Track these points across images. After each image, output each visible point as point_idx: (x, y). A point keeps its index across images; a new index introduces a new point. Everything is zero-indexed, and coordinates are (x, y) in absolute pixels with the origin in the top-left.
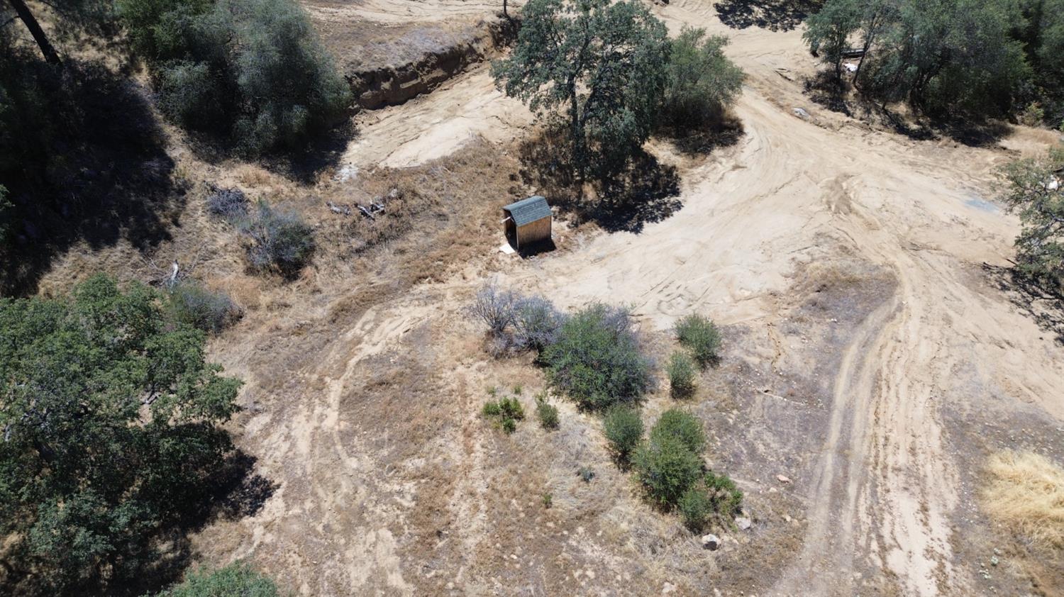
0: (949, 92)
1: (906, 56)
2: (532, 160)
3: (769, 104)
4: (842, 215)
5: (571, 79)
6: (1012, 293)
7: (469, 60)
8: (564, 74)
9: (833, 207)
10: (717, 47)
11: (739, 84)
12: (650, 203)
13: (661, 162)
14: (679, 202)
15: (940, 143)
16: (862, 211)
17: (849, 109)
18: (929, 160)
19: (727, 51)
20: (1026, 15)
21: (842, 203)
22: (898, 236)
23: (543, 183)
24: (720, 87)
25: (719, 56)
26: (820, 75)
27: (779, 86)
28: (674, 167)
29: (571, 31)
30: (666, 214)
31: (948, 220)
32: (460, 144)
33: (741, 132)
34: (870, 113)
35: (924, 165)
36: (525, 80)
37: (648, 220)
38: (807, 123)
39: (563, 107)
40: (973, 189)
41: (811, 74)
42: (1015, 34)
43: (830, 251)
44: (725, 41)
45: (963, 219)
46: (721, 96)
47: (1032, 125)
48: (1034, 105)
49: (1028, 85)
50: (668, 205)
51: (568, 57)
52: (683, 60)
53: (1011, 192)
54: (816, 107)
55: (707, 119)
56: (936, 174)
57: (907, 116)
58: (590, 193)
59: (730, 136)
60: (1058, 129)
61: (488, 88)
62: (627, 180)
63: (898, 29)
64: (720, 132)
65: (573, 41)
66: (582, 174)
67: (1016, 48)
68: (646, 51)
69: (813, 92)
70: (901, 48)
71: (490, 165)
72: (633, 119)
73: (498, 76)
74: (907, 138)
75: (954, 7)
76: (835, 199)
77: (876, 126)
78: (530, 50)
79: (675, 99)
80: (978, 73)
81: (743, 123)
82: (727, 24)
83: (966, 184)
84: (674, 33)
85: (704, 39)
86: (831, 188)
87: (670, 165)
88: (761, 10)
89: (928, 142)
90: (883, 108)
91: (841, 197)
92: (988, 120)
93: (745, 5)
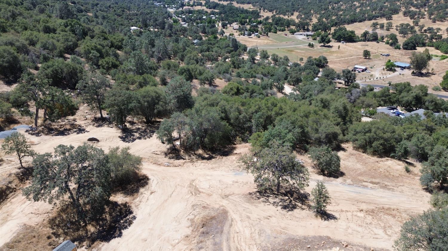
0: (212, 141)
1: (194, 134)
2: (57, 225)
3: (154, 165)
4: (198, 195)
5: (66, 182)
6: (262, 199)
7: (8, 192)
8: (62, 183)
9: (194, 194)
10: (126, 152)
11: (140, 162)
12: (122, 221)
13: (120, 203)
14: (134, 216)
15: (217, 159)
16: (204, 191)
17: (183, 157)
18: (216, 165)
19: (130, 152)
20: (222, 112)
21: (196, 191)
22: (219, 195)
23: (66, 234)
24: (133, 165)
25: (128, 154)
26: (168, 149)
27: (155, 158)
28: (126, 203)
29: (59, 164)
30: (130, 223)
31: (232, 183)
32: (14, 233)
33: (148, 179)
34: (191, 156)
35: (216, 167)
36: (42, 191)
37: (123, 229)
38: (171, 167)
39: (67, 196)
40: (234, 169)
41: (165, 150)
42: (222, 119)
43: (200, 210)
44: (128, 148)
45: (236, 180)
46: (135, 169)
47: (240, 144)
48: (238, 137)
49: (233, 132)
50: (130, 219)
51: (61, 175)
52: (114, 160)
53: (245, 166)
54: (172, 161)
55: (132, 179)
56: (221, 169)
57: (203, 153)
58: (91, 229)
59: (144, 182)
60: (247, 142)
61: (23, 202)
62: (107, 216)
63: (187, 127)
64: (140, 182)
65: (62, 168)
66: (84, 222)
67: (224, 123)
68: (97, 162)
69: (169, 156)
70: (191, 132)
71: (34, 237)
72: (102, 190)
73: (27, 194)
74: (206, 160)
75: (201, 116)
76: (193, 190)
77: (195, 160)
78: (41, 178)
79: (116, 176)
80: (217, 133)
81: (147, 175)
82: (126, 142)
83: (231, 169)
84: (107, 152)
85: (120, 150)
86: (190, 187)
87: (124, 203)
88: (137, 134)
89: (213, 160)
90: (194, 153)
91: (195, 189)
92: (227, 146)
93: (131, 134)
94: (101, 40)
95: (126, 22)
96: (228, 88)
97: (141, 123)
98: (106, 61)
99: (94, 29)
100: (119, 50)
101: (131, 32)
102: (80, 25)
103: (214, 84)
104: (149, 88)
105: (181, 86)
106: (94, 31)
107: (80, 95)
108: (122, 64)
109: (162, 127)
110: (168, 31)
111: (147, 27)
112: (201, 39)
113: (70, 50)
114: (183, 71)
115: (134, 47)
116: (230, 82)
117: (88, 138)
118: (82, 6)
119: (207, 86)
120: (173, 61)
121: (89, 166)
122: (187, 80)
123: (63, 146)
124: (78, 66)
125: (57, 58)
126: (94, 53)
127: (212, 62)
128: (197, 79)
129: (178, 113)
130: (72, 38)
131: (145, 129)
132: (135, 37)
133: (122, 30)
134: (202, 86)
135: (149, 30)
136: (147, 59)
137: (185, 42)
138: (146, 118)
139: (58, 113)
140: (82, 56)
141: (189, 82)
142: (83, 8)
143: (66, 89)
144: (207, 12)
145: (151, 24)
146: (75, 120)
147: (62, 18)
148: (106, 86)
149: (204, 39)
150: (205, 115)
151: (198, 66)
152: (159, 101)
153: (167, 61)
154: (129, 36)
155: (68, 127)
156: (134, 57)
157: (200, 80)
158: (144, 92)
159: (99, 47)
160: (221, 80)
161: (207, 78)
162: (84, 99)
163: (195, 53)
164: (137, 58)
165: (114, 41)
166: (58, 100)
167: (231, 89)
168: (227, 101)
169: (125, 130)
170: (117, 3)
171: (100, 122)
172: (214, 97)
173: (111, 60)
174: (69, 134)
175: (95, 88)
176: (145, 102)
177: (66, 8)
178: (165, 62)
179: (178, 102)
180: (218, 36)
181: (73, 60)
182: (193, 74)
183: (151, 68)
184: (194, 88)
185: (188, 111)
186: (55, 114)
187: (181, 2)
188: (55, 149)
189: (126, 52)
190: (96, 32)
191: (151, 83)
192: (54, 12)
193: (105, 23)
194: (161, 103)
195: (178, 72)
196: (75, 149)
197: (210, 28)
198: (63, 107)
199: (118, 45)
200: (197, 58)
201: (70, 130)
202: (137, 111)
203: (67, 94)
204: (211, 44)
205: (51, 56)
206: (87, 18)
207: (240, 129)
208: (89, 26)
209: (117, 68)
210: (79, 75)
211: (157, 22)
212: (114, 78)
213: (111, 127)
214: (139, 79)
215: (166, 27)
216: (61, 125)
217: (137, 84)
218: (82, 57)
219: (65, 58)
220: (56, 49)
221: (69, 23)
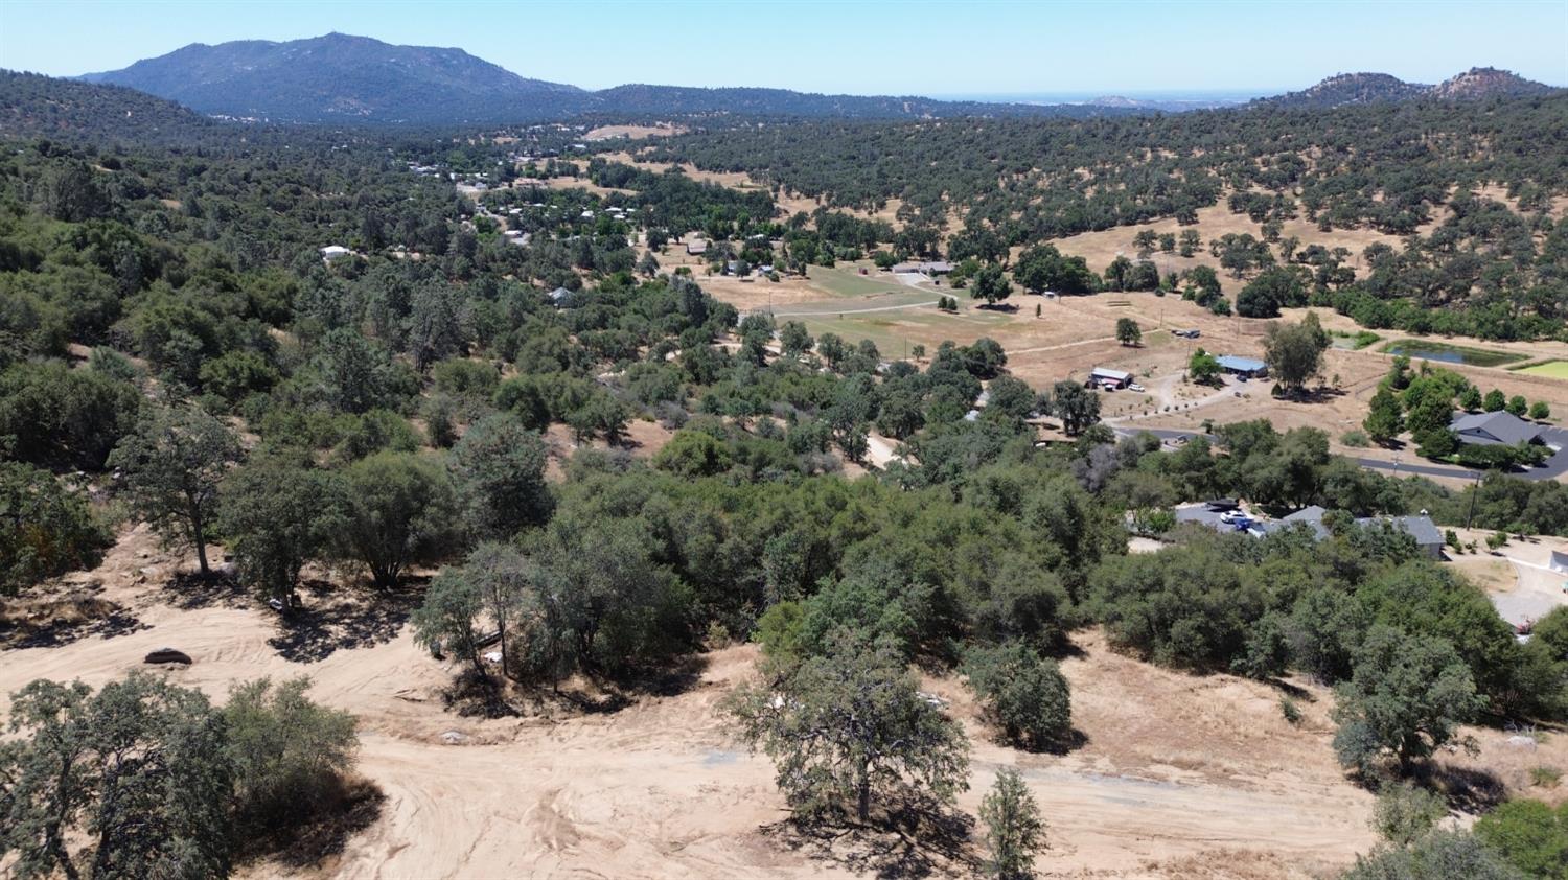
0: (621, 644)
1: (553, 619)
3: (405, 744)
4: (571, 849)
5: (53, 829)
6: (807, 848)
8: (37, 830)
9: (555, 844)
10: (296, 696)
11: (349, 733)
15: (641, 706)
16: (592, 830)
17: (515, 708)
18: (639, 731)
19: (312, 695)
20: (657, 536)
21: (563, 833)
22: (651, 842)
24: (322, 747)
25: (304, 706)
26: (458, 680)
27: (409, 714)
29: (28, 759)
31: (696, 794)
33: (380, 798)
34: (542, 703)
35: (637, 739)
38: (470, 748)
40: (702, 743)
41: (446, 682)
42: (657, 558)
44: (305, 683)
45: (710, 784)
46: (329, 761)
47: (723, 647)
48: (713, 624)
49: (697, 607)
51: (35, 801)
52: (249, 731)
53: (743, 729)
54: (472, 722)
55: (318, 801)
56: (654, 743)
57: (587, 689)
59: (366, 811)
60: (749, 641)
63: (529, 595)
64: (348, 810)
65: (40, 771)
67: (663, 573)
68: (183, 740)
69: (459, 704)
70: (543, 614)
72: (196, 850)
74: (601, 715)
75: (581, 551)
76: (551, 831)
77: (557, 716)
79: (255, 793)
80: (641, 612)
81: (377, 784)
82: (297, 660)
83: (693, 741)
84: (220, 700)
85: (272, 692)
86: (540, 819)
88: (340, 628)
89: (627, 710)
90: (556, 691)
91: (558, 825)
92: (677, 660)
93: (315, 629)
94: (211, 291)
95: (305, 229)
96: (675, 449)
97: (355, 585)
98: (226, 366)
99: (187, 255)
100: (278, 327)
101: (323, 264)
102: (133, 240)
103: (624, 438)
104: (386, 458)
105: (505, 447)
106: (184, 261)
107: (121, 493)
108: (287, 375)
109: (434, 596)
110: (460, 262)
111: (384, 247)
112: (577, 285)
113: (94, 327)
114: (514, 395)
115: (334, 316)
116: (683, 431)
117: (147, 652)
118: (144, 175)
119: (599, 446)
120: (476, 360)
121: (146, 760)
122: (529, 426)
123: (49, 685)
124: (118, 386)
125: (40, 359)
126: (180, 339)
127: (615, 361)
128: (563, 421)
129: (494, 546)
130: (101, 286)
131: (372, 609)
132: (338, 280)
133: (290, 258)
134: (583, 446)
135: (389, 258)
136: (382, 356)
137: (519, 297)
138: (375, 569)
139: (33, 561)
140: (138, 348)
141: (536, 431)
142: (146, 182)
143: (66, 472)
144: (595, 197)
145: (396, 235)
146: (96, 586)
147: (65, 216)
148: (225, 454)
149: (587, 285)
150: (595, 548)
151: (566, 376)
152: (424, 503)
153: (456, 360)
154: (315, 278)
155: (70, 613)
156: (335, 351)
157: (575, 426)
158: (371, 473)
159: (201, 315)
160: (649, 425)
161: (600, 417)
162: (136, 506)
163: (556, 332)
164: (343, 353)
165: (260, 294)
166: (36, 512)
167: (688, 454)
168: (673, 494)
169: (294, 616)
170: (274, 167)
171: (199, 591)
172: (627, 482)
173: (245, 363)
174: (72, 640)
175: (181, 464)
176: (371, 509)
177: (81, 181)
178: (446, 365)
179: (494, 503)
180: (635, 275)
181: (99, 364)
182: (550, 404)
183: (396, 389)
184: (553, 453)
185: (532, 537)
186: (21, 567)
187: (506, 162)
188: (14, 697)
189: (303, 335)
190: (192, 265)
191: (396, 441)
192: (38, 196)
193: (226, 235)
194: (430, 510)
195: (494, 398)
196: (93, 695)
197: (608, 249)
198: (54, 537)
199: (273, 308)
200: (565, 351)
201: (75, 623)
202: (341, 544)
203: (72, 488)
204: (611, 302)
205: (18, 353)
206: (161, 217)
207: (721, 594)
208: (168, 244)
209: (269, 391)
210: (122, 417)
211: (419, 230)
212: (257, 427)
213: (241, 607)
214: (351, 426)
215: (453, 244)
216: (43, 607)
217: (344, 444)
218: (135, 355)
219: (72, 359)
220: (37, 326)
221: (90, 233)
